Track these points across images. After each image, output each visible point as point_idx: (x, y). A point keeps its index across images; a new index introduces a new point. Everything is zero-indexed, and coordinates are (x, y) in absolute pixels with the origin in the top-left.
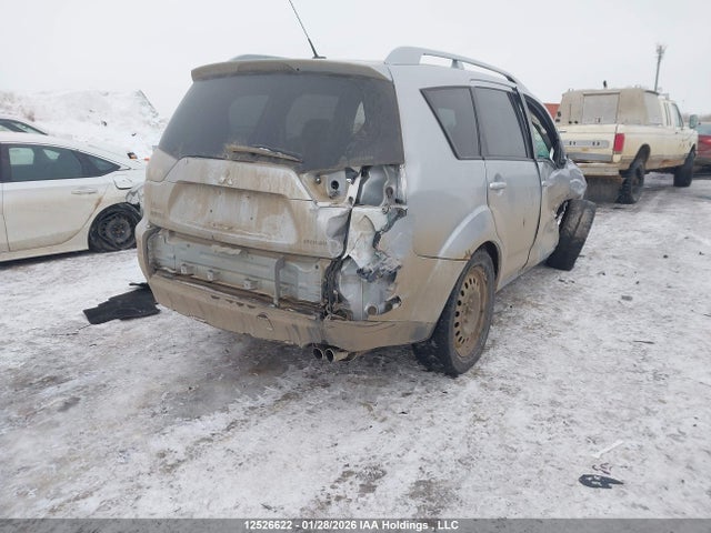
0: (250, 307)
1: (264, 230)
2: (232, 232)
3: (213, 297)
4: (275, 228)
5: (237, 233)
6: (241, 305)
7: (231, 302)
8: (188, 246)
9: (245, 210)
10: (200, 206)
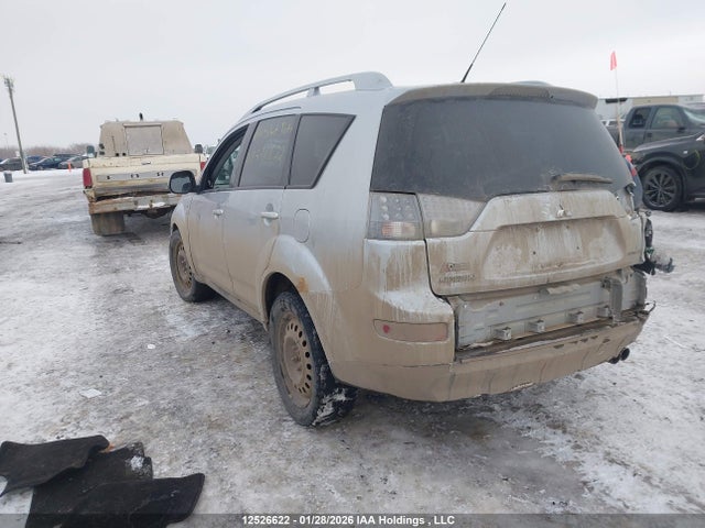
0: (593, 338)
1: (592, 256)
2: (565, 268)
3: (557, 347)
4: (601, 250)
5: (570, 267)
6: (585, 340)
7: (576, 342)
8: (501, 304)
9: (569, 241)
10: (519, 251)
